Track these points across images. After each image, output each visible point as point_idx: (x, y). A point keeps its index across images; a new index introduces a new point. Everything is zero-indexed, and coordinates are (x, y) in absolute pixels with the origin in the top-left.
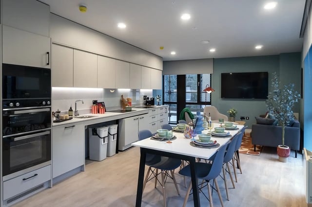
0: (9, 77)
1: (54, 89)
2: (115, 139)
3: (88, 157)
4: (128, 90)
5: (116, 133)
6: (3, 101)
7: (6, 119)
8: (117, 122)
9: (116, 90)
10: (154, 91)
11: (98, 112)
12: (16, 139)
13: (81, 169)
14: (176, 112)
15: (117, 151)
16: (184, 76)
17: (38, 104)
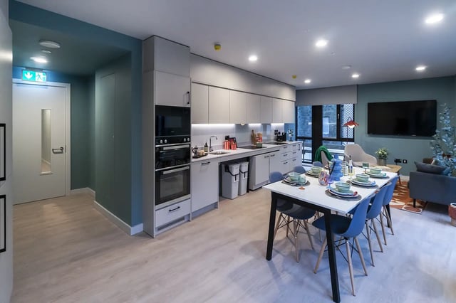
0: (160, 117)
1: (193, 126)
2: (246, 177)
3: (220, 194)
4: (259, 125)
5: (247, 170)
6: (156, 138)
7: (158, 154)
8: (248, 159)
9: (246, 125)
10: (286, 125)
11: (230, 148)
12: (165, 173)
13: (215, 206)
14: (310, 149)
15: (248, 190)
16: (321, 107)
17: (180, 141)
